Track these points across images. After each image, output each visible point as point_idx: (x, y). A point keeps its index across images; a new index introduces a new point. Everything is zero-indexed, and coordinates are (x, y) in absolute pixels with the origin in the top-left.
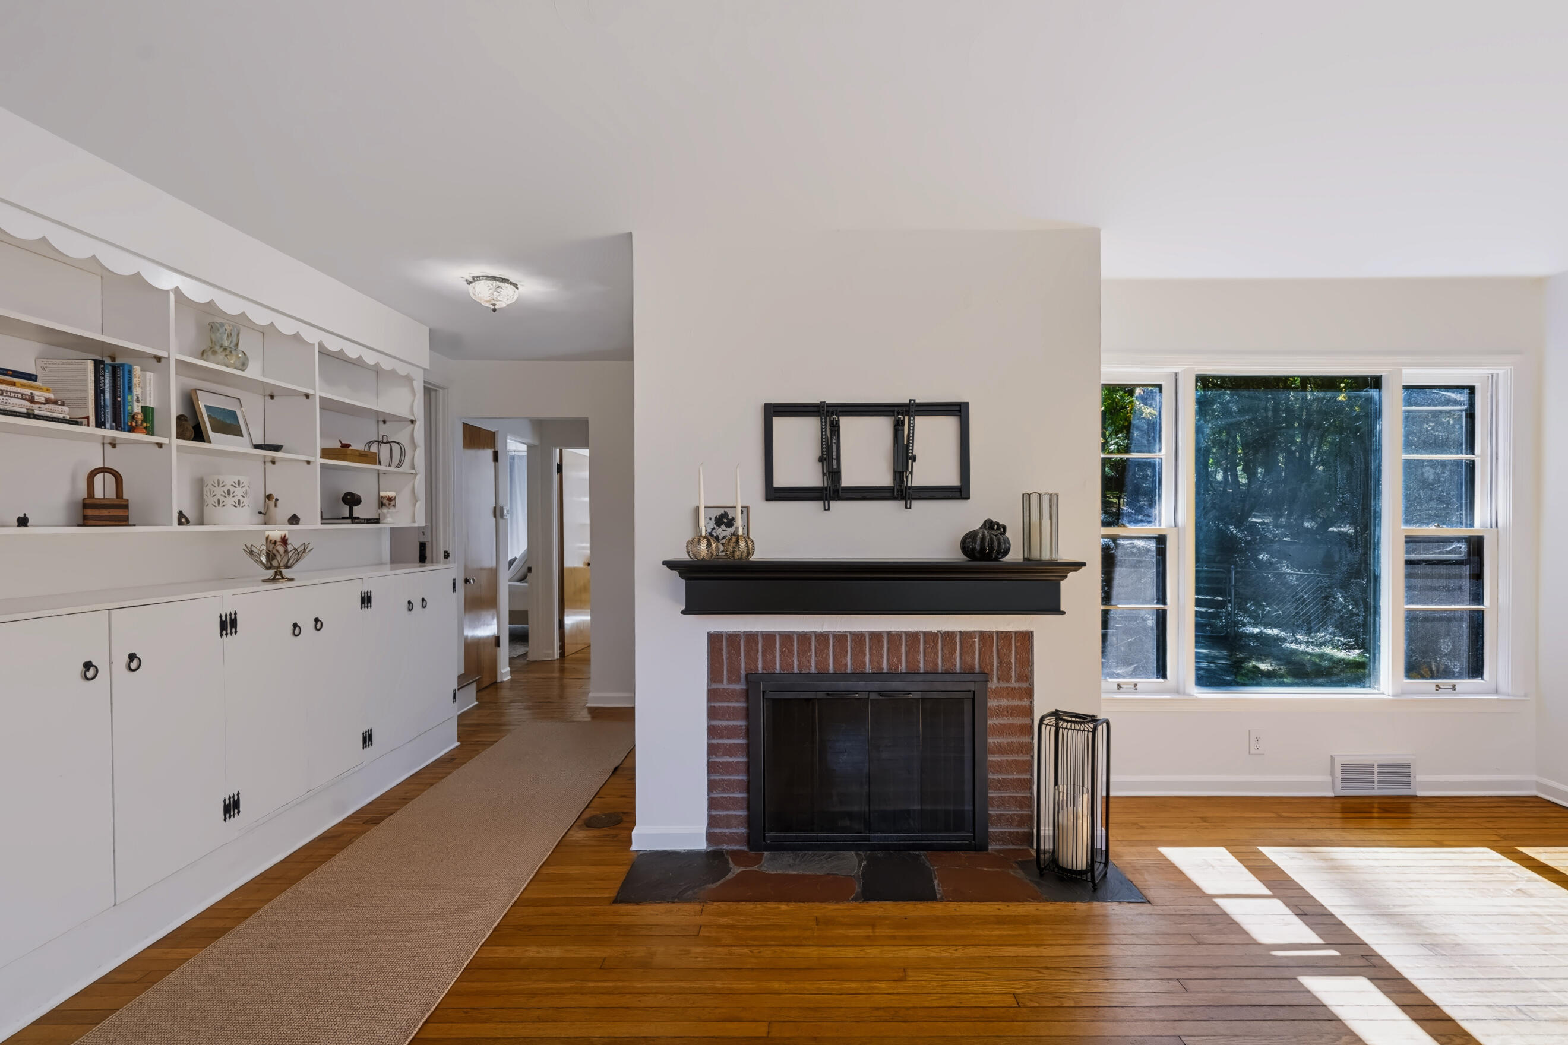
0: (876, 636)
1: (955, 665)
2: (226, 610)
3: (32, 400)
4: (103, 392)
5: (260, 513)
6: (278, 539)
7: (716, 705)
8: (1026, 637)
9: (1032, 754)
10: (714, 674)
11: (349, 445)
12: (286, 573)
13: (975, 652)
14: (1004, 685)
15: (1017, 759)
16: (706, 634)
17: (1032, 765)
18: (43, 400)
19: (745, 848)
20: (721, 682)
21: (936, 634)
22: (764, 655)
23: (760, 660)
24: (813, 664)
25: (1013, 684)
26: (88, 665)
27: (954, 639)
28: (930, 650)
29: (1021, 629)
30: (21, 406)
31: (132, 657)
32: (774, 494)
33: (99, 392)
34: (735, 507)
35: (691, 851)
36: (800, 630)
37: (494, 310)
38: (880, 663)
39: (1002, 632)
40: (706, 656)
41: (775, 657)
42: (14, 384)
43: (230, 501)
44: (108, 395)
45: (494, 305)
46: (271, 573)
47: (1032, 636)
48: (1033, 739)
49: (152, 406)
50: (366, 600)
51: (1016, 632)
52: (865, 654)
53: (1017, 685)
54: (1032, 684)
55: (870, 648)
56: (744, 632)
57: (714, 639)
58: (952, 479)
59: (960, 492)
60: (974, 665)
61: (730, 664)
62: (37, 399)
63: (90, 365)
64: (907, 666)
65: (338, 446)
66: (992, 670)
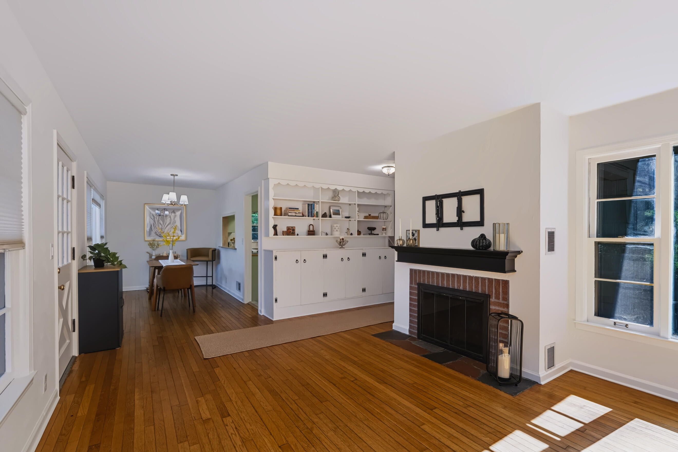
0: (453, 275)
1: (479, 290)
2: (325, 253)
3: (296, 213)
4: (309, 210)
5: (346, 233)
6: (341, 239)
7: (411, 291)
8: (506, 283)
9: (508, 332)
10: (411, 282)
11: (370, 215)
12: (344, 246)
13: (486, 286)
14: (497, 301)
15: (502, 332)
16: (409, 269)
17: (508, 337)
18: (298, 213)
19: (417, 337)
20: (413, 284)
21: (472, 277)
22: (423, 278)
23: (422, 279)
24: (435, 282)
25: (501, 301)
26: (297, 260)
27: (479, 280)
28: (470, 283)
29: (504, 279)
30: (294, 214)
31: (305, 260)
32: (426, 226)
33: (308, 210)
34: (410, 230)
35: (405, 334)
36: (432, 271)
37: (389, 175)
38: (454, 285)
39: (496, 279)
40: (409, 276)
41: (425, 278)
42: (294, 211)
43: (335, 230)
44: (310, 210)
45: (389, 174)
46: (340, 246)
47: (509, 282)
48: (509, 325)
49: (318, 211)
50: (364, 255)
51: (502, 280)
52: (450, 281)
53: (502, 302)
54: (509, 302)
55: (452, 279)
56: (418, 269)
57: (411, 270)
58: (478, 219)
59: (480, 223)
60: (486, 291)
61: (415, 279)
62: (297, 213)
63: (307, 205)
64: (463, 288)
65: (368, 215)
66: (492, 294)
